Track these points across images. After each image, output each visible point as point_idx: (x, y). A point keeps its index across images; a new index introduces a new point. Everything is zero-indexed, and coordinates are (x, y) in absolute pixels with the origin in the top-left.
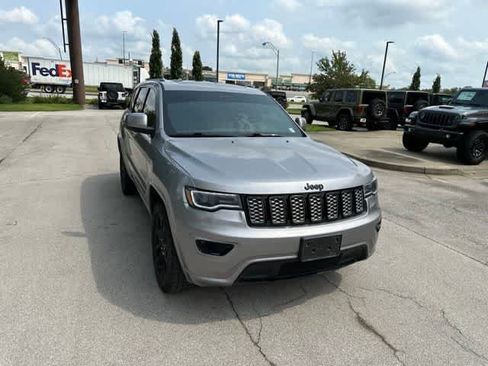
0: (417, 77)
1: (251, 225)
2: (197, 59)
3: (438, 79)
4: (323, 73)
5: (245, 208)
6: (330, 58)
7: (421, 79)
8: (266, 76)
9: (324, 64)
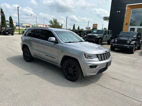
0: (74, 26)
1: (100, 61)
2: (11, 19)
3: (79, 27)
4: (51, 24)
5: (98, 57)
6: (53, 20)
7: (75, 27)
8: (30, 24)
9: (51, 22)
